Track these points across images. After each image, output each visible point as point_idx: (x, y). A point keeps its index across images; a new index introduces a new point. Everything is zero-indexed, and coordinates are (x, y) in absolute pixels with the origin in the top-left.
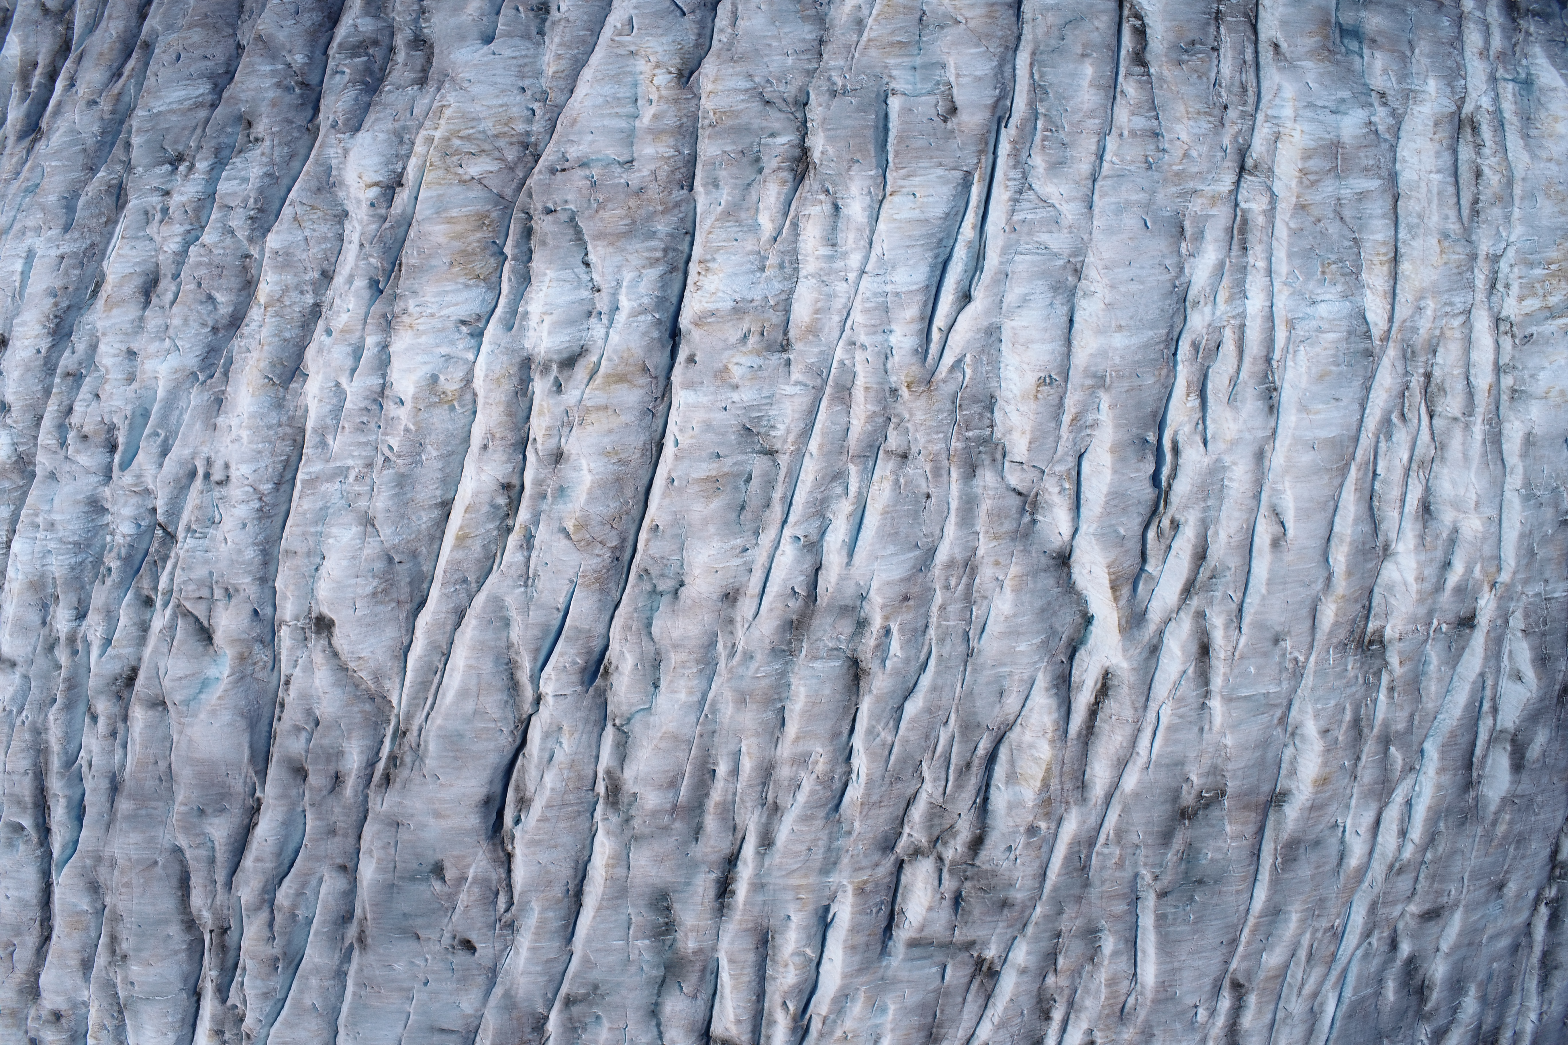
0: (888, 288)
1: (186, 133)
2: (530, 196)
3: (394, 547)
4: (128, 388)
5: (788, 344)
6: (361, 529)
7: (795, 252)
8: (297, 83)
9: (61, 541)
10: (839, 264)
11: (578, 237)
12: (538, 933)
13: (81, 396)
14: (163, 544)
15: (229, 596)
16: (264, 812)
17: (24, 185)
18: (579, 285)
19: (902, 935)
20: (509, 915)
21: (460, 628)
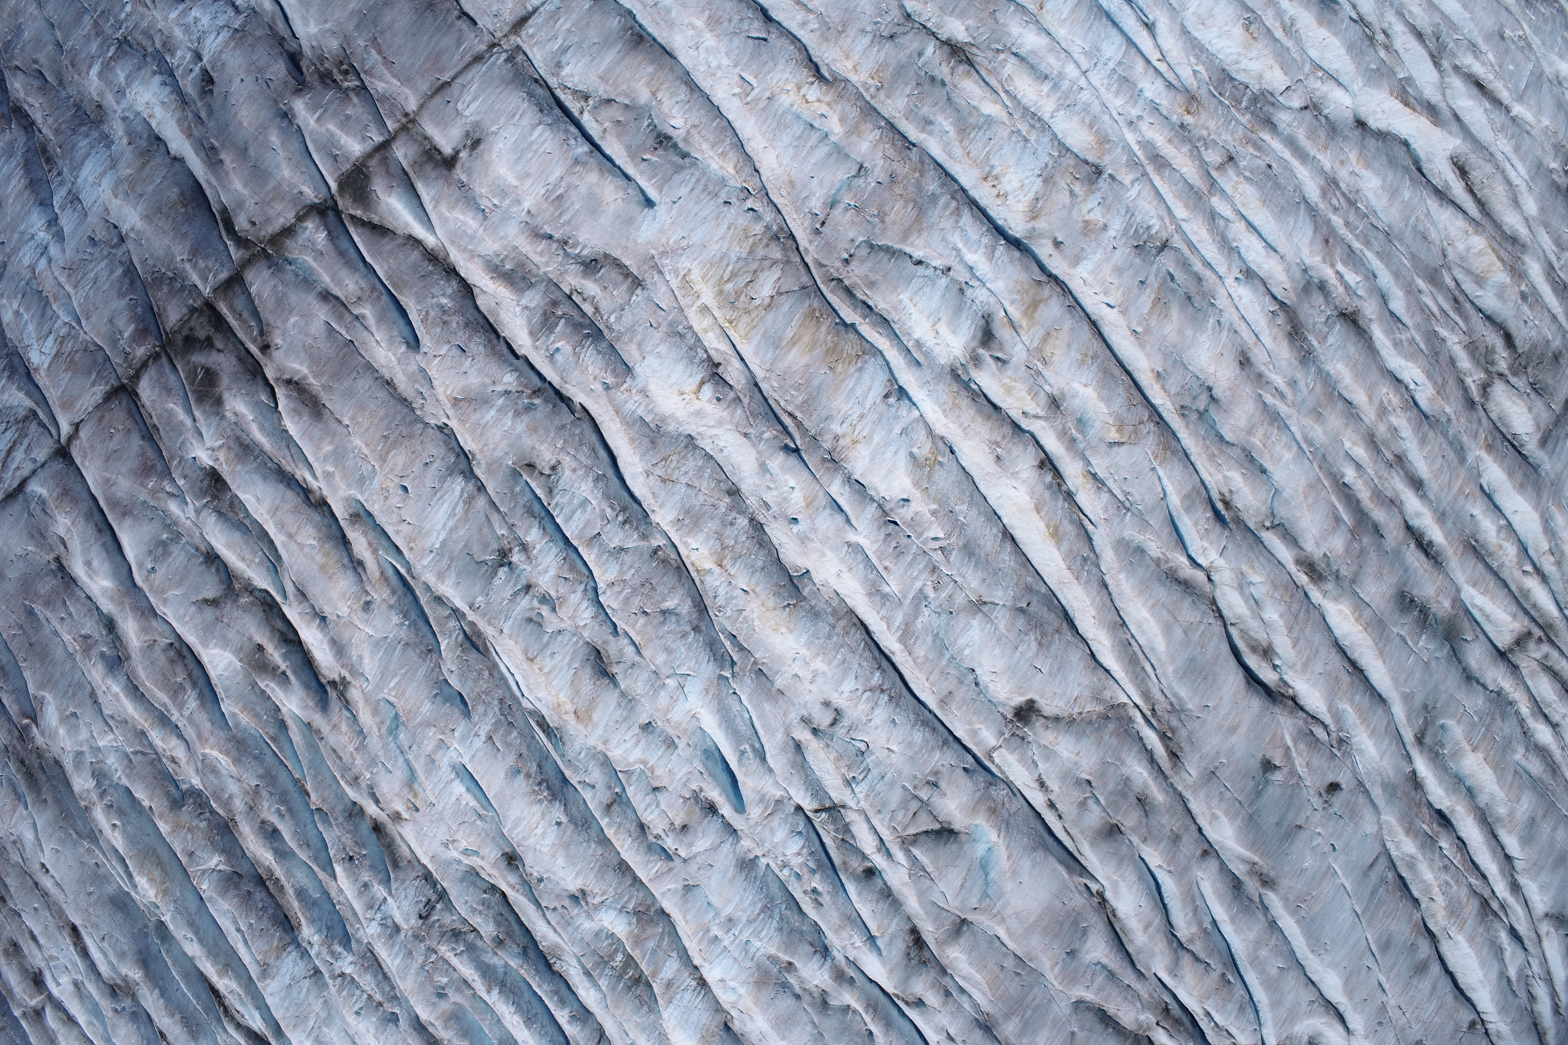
0: (1111, 65)
1: (486, 530)
2: (822, 265)
3: (1015, 599)
4: (679, 751)
5: (1097, 167)
6: (979, 616)
7: (1026, 109)
8: (530, 397)
9: (750, 922)
10: (1065, 85)
11: (891, 252)
12: (1364, 718)
13: (640, 807)
14: (834, 821)
15: (935, 785)
16: (1116, 892)
17: (384, 730)
18: (932, 281)
19: (1531, 447)
20: (1334, 735)
21: (1114, 594)
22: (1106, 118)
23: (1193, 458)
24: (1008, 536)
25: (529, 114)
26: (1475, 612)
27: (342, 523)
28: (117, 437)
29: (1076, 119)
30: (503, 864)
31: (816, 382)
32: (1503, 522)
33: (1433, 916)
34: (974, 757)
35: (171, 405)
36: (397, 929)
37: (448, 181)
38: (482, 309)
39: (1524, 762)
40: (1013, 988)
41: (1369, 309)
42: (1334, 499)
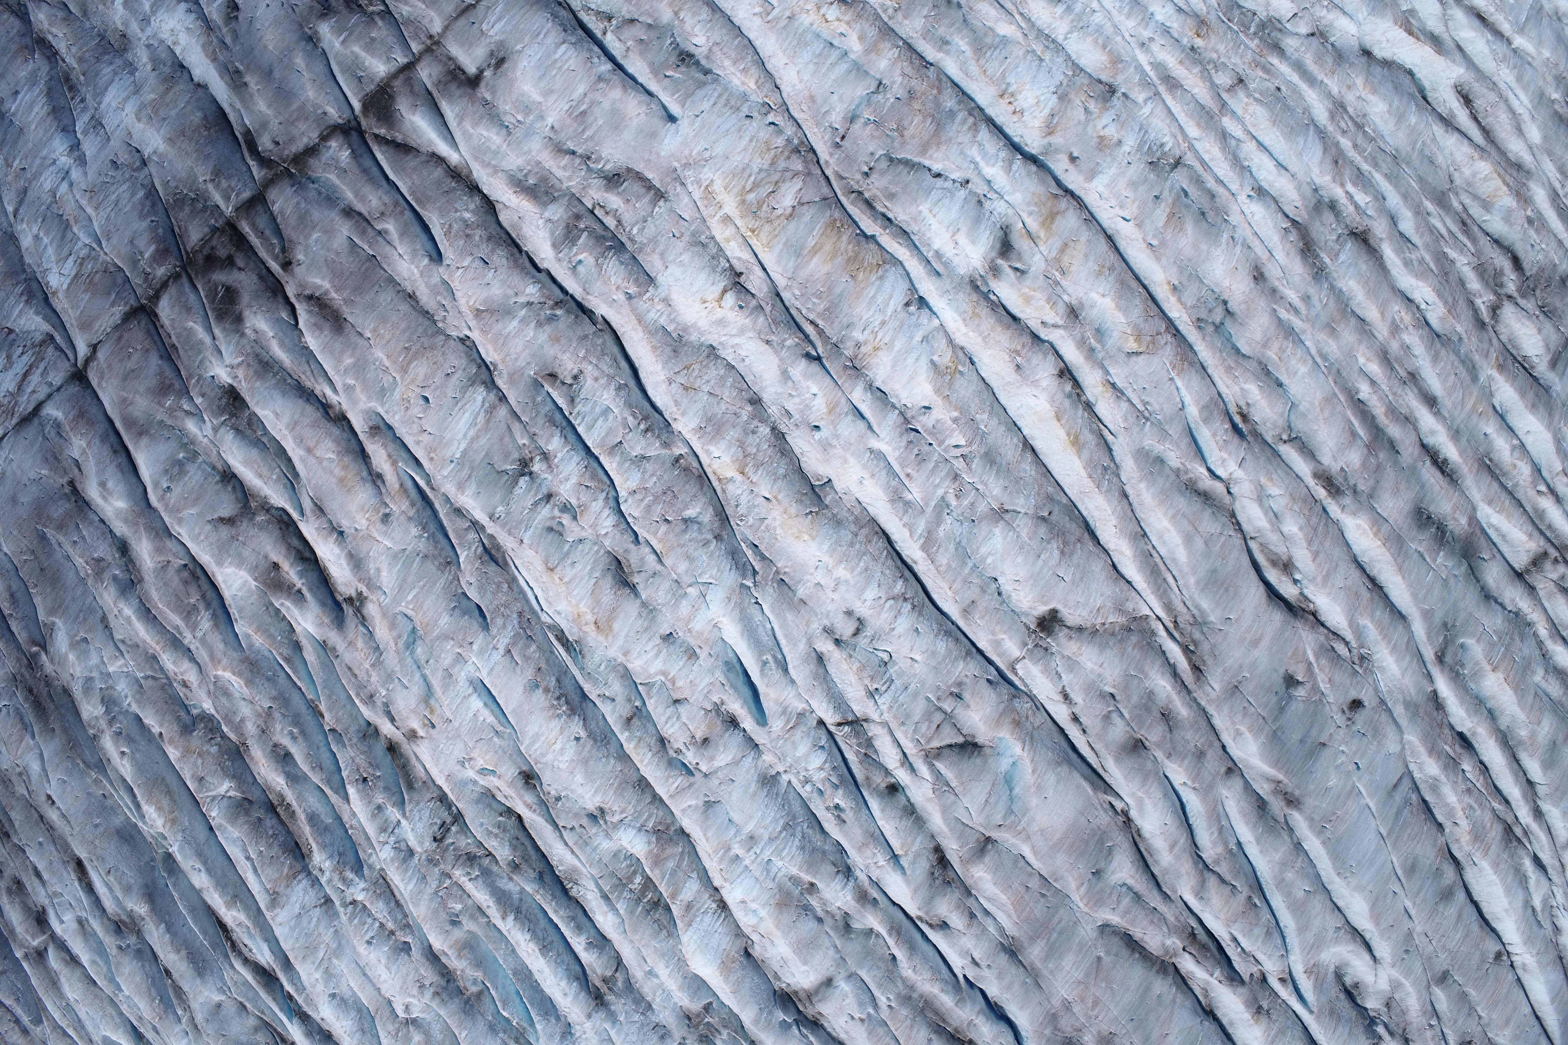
1: (507, 439)
2: (842, 178)
3: (1036, 507)
4: (701, 661)
5: (1110, 86)
6: (1002, 524)
7: (1040, 32)
8: (552, 308)
9: (771, 840)
11: (910, 165)
12: (1385, 635)
13: (660, 720)
14: (857, 734)
15: (959, 697)
16: (1141, 810)
17: (401, 644)
18: (951, 193)
19: (1542, 368)
20: (1355, 651)
21: (1135, 505)
22: (1119, 39)
23: (1210, 371)
24: (1028, 446)
25: (553, 34)
26: (1490, 532)
27: (362, 437)
28: (136, 357)
29: (1089, 40)
30: (520, 783)
31: (838, 290)
32: (1516, 442)
33: (1457, 840)
34: (997, 669)
35: (191, 324)
36: (411, 852)
37: (472, 99)
38: (505, 224)
39: (1543, 685)
40: (1038, 909)
41: (1379, 229)
42: (1349, 413)
